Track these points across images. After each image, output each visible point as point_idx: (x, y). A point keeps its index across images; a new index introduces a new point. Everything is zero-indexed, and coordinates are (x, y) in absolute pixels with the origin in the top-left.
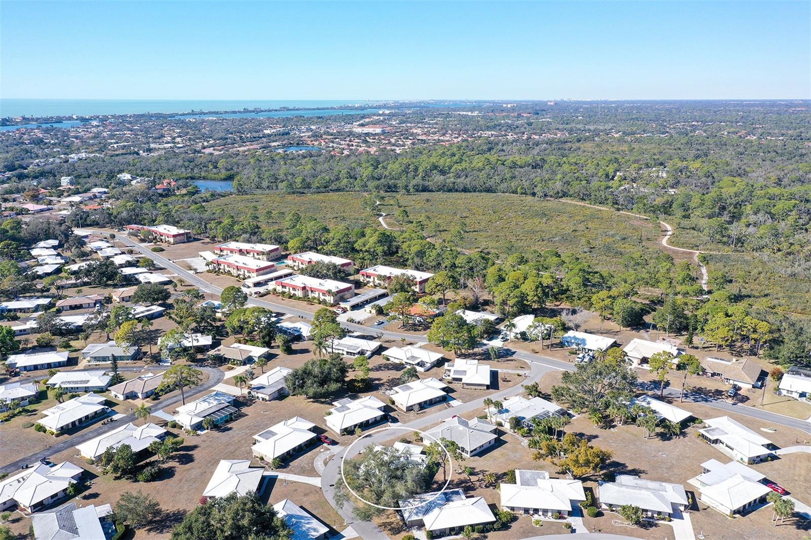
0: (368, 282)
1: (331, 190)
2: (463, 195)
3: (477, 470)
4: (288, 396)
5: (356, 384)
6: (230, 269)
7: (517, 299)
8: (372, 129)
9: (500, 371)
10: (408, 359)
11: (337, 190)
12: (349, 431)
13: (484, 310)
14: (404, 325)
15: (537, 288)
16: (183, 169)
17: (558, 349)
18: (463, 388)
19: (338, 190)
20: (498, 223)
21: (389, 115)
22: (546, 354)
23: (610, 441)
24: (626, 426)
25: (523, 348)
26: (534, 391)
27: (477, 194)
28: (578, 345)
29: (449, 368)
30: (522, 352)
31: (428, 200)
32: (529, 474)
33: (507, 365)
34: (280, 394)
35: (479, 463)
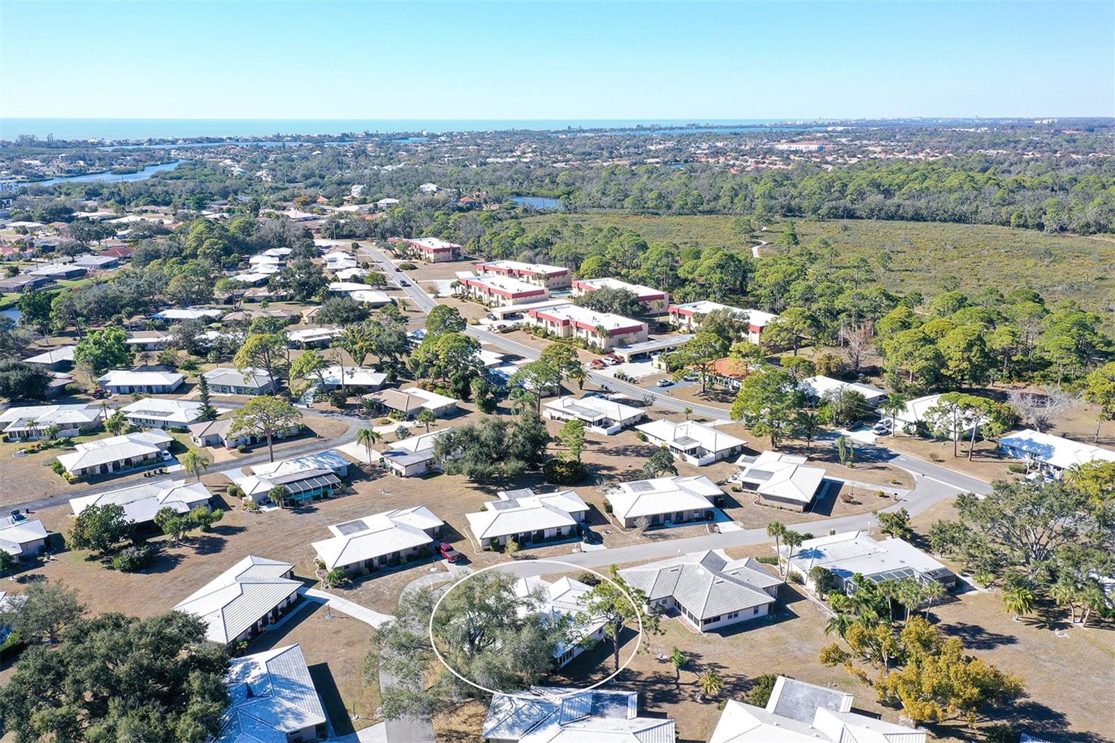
0: (681, 325)
1: (700, 212)
2: (912, 224)
3: (703, 661)
4: (440, 474)
5: (558, 468)
6: (482, 294)
7: (925, 363)
8: (804, 146)
9: (847, 483)
10: (675, 440)
11: (708, 211)
12: (496, 545)
13: (865, 382)
14: (704, 391)
15: (970, 346)
16: (509, 183)
17: (990, 459)
18: (758, 503)
19: (711, 212)
20: (956, 262)
21: (841, 132)
22: (959, 466)
23: (1044, 657)
24: (1094, 632)
25: (913, 450)
26: (899, 526)
27: (937, 223)
28: (1033, 455)
29: (743, 464)
30: (909, 457)
31: (846, 229)
32: (806, 692)
33: (866, 475)
34: (429, 469)
35: (715, 649)
